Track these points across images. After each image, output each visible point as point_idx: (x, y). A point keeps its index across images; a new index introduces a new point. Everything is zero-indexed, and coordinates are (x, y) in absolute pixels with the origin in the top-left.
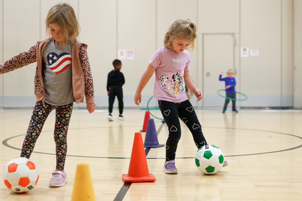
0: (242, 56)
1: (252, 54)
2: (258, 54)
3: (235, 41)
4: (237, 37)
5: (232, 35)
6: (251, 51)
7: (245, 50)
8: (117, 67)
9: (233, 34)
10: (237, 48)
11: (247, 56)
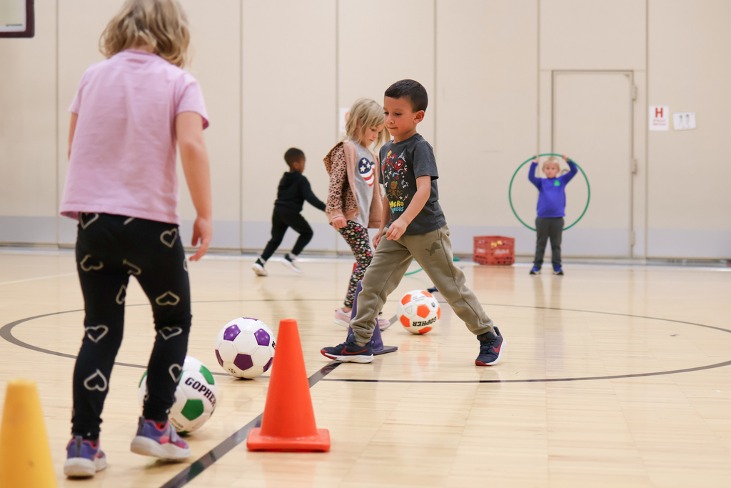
0: (652, 128)
1: (677, 125)
2: (692, 124)
3: (635, 89)
4: (639, 79)
5: (628, 76)
6: (676, 117)
7: (659, 113)
8: (296, 165)
9: (629, 73)
10: (639, 107)
11: (665, 128)
